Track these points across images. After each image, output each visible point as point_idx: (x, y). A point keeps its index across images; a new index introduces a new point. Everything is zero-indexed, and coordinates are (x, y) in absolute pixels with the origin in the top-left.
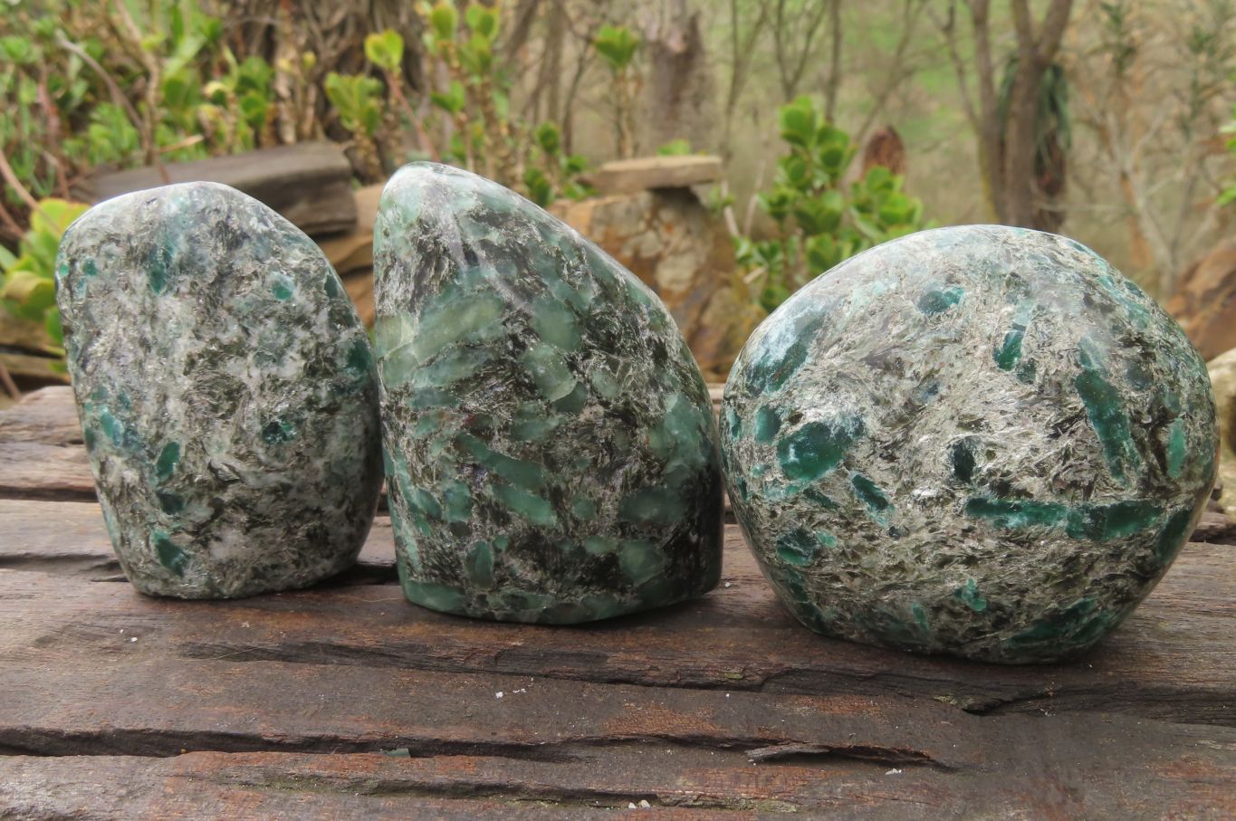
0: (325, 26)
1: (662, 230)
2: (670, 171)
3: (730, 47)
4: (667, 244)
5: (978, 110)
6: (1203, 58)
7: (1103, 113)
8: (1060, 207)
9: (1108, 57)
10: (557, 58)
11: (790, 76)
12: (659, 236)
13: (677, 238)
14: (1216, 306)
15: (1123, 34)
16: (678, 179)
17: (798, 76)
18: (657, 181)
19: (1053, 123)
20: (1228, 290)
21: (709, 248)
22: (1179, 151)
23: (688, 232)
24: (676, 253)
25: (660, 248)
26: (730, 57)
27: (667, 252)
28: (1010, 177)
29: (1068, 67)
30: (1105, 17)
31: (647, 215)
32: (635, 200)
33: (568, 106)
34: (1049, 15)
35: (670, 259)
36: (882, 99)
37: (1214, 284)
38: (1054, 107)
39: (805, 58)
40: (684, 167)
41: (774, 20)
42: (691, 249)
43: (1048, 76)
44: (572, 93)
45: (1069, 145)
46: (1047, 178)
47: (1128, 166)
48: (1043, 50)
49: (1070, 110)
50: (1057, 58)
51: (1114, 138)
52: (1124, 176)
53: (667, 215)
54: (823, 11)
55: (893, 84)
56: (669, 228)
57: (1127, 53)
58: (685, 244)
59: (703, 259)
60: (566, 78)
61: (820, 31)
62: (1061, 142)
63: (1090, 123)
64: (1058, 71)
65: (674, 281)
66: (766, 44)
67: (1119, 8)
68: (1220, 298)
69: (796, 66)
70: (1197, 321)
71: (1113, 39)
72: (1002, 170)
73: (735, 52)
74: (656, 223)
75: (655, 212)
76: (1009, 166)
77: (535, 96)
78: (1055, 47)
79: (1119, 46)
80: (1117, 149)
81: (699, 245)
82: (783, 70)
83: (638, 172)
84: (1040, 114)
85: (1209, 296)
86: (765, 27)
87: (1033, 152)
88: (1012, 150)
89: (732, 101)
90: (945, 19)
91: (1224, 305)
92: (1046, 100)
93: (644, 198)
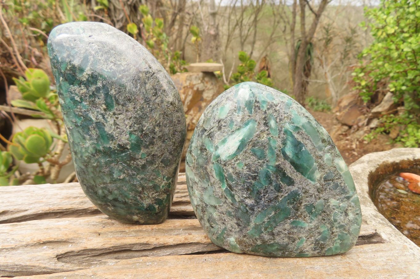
0: (118, 19)
1: (205, 83)
2: (208, 67)
3: (228, 31)
4: (206, 87)
5: (290, 52)
6: (348, 44)
7: (322, 56)
8: (309, 80)
9: (324, 41)
10: (182, 31)
11: (243, 40)
12: (204, 84)
13: (209, 86)
14: (347, 110)
15: (328, 36)
16: (210, 70)
17: (245, 40)
18: (204, 70)
19: (309, 58)
20: (350, 106)
21: (217, 88)
22: (340, 67)
23: (212, 84)
24: (208, 89)
25: (204, 88)
26: (227, 34)
27: (206, 89)
28: (297, 72)
29: (313, 43)
30: (324, 31)
31: (201, 79)
32: (198, 75)
33: (184, 44)
34: (310, 30)
35: (207, 91)
36: (266, 48)
37: (347, 104)
38: (309, 53)
39: (247, 36)
40: (211, 67)
41: (240, 24)
42: (213, 89)
43: (309, 46)
44: (185, 40)
45: (313, 64)
46: (306, 72)
47: (327, 71)
48: (308, 39)
49: (313, 54)
50: (311, 41)
51: (324, 64)
52: (326, 73)
53: (207, 79)
54: (252, 25)
55: (269, 44)
56: (207, 82)
57: (329, 41)
58: (211, 87)
59: (215, 91)
60: (184, 37)
61: (252, 29)
62: (311, 63)
63: (318, 58)
64: (311, 44)
65: (207, 97)
66: (237, 31)
67: (328, 29)
68: (348, 108)
69: (244, 38)
70: (342, 113)
71: (325, 36)
72: (295, 68)
73: (229, 33)
74: (203, 81)
75: (203, 78)
76: (297, 69)
77: (175, 40)
78: (311, 38)
79: (327, 38)
80: (324, 66)
81: (215, 87)
82: (241, 39)
83: (199, 67)
84: (306, 56)
85: (345, 107)
86: (237, 27)
87: (303, 65)
88: (298, 65)
89: (226, 47)
90: (283, 29)
91: (349, 110)
92: (307, 51)
93: (201, 74)
